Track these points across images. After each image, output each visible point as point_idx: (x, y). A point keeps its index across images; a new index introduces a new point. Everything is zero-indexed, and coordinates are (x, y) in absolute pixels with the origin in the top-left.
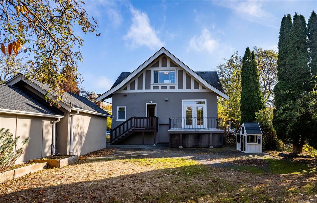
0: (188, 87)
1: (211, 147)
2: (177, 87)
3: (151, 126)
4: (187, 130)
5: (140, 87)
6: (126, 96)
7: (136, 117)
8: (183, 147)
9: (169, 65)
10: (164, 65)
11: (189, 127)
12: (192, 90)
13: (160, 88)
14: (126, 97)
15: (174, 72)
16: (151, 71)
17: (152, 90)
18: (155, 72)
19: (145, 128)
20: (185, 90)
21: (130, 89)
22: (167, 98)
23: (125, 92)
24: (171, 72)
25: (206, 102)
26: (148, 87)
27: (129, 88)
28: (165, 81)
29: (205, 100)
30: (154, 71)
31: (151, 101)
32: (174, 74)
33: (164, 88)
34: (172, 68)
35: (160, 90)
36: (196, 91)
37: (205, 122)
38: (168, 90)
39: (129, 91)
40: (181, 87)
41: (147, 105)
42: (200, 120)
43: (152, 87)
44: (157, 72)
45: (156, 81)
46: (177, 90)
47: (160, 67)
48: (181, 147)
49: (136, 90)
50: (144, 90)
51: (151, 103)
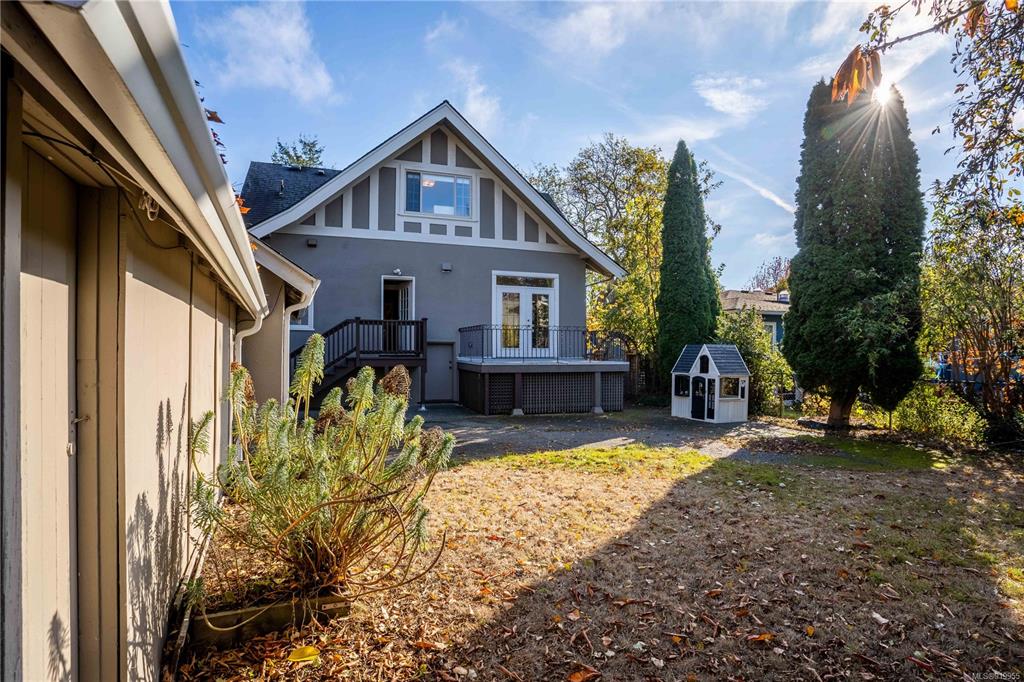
0: (509, 234)
1: (598, 410)
2: (476, 229)
3: (390, 348)
4: (535, 362)
5: (361, 221)
6: (315, 246)
7: (362, 318)
8: (526, 413)
9: (454, 160)
10: (439, 158)
11: (511, 352)
12: (520, 243)
13: (426, 228)
14: (315, 251)
15: (467, 182)
16: (397, 171)
17: (399, 234)
18: (410, 176)
19: (377, 356)
20: (498, 242)
21: (326, 225)
22: (446, 263)
23: (309, 231)
24: (460, 181)
25: (556, 283)
26: (387, 222)
27: (321, 219)
28: (439, 210)
29: (555, 277)
30: (408, 173)
31: (398, 270)
32: (467, 189)
33: (439, 229)
34: (462, 171)
35: (425, 236)
36: (531, 246)
37: (554, 338)
38: (450, 238)
39: (321, 230)
40: (487, 231)
41: (385, 281)
42: (540, 336)
43: (399, 222)
44: (416, 177)
45: (413, 204)
46: (475, 240)
47: (426, 164)
48: (518, 412)
49: (347, 230)
50: (373, 232)
51: (397, 274)
